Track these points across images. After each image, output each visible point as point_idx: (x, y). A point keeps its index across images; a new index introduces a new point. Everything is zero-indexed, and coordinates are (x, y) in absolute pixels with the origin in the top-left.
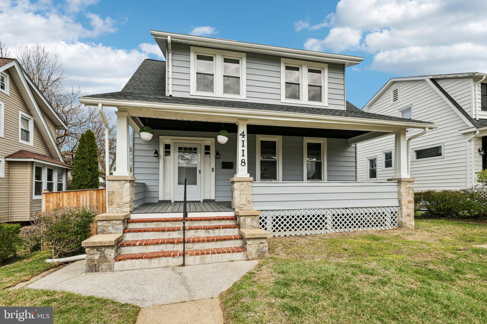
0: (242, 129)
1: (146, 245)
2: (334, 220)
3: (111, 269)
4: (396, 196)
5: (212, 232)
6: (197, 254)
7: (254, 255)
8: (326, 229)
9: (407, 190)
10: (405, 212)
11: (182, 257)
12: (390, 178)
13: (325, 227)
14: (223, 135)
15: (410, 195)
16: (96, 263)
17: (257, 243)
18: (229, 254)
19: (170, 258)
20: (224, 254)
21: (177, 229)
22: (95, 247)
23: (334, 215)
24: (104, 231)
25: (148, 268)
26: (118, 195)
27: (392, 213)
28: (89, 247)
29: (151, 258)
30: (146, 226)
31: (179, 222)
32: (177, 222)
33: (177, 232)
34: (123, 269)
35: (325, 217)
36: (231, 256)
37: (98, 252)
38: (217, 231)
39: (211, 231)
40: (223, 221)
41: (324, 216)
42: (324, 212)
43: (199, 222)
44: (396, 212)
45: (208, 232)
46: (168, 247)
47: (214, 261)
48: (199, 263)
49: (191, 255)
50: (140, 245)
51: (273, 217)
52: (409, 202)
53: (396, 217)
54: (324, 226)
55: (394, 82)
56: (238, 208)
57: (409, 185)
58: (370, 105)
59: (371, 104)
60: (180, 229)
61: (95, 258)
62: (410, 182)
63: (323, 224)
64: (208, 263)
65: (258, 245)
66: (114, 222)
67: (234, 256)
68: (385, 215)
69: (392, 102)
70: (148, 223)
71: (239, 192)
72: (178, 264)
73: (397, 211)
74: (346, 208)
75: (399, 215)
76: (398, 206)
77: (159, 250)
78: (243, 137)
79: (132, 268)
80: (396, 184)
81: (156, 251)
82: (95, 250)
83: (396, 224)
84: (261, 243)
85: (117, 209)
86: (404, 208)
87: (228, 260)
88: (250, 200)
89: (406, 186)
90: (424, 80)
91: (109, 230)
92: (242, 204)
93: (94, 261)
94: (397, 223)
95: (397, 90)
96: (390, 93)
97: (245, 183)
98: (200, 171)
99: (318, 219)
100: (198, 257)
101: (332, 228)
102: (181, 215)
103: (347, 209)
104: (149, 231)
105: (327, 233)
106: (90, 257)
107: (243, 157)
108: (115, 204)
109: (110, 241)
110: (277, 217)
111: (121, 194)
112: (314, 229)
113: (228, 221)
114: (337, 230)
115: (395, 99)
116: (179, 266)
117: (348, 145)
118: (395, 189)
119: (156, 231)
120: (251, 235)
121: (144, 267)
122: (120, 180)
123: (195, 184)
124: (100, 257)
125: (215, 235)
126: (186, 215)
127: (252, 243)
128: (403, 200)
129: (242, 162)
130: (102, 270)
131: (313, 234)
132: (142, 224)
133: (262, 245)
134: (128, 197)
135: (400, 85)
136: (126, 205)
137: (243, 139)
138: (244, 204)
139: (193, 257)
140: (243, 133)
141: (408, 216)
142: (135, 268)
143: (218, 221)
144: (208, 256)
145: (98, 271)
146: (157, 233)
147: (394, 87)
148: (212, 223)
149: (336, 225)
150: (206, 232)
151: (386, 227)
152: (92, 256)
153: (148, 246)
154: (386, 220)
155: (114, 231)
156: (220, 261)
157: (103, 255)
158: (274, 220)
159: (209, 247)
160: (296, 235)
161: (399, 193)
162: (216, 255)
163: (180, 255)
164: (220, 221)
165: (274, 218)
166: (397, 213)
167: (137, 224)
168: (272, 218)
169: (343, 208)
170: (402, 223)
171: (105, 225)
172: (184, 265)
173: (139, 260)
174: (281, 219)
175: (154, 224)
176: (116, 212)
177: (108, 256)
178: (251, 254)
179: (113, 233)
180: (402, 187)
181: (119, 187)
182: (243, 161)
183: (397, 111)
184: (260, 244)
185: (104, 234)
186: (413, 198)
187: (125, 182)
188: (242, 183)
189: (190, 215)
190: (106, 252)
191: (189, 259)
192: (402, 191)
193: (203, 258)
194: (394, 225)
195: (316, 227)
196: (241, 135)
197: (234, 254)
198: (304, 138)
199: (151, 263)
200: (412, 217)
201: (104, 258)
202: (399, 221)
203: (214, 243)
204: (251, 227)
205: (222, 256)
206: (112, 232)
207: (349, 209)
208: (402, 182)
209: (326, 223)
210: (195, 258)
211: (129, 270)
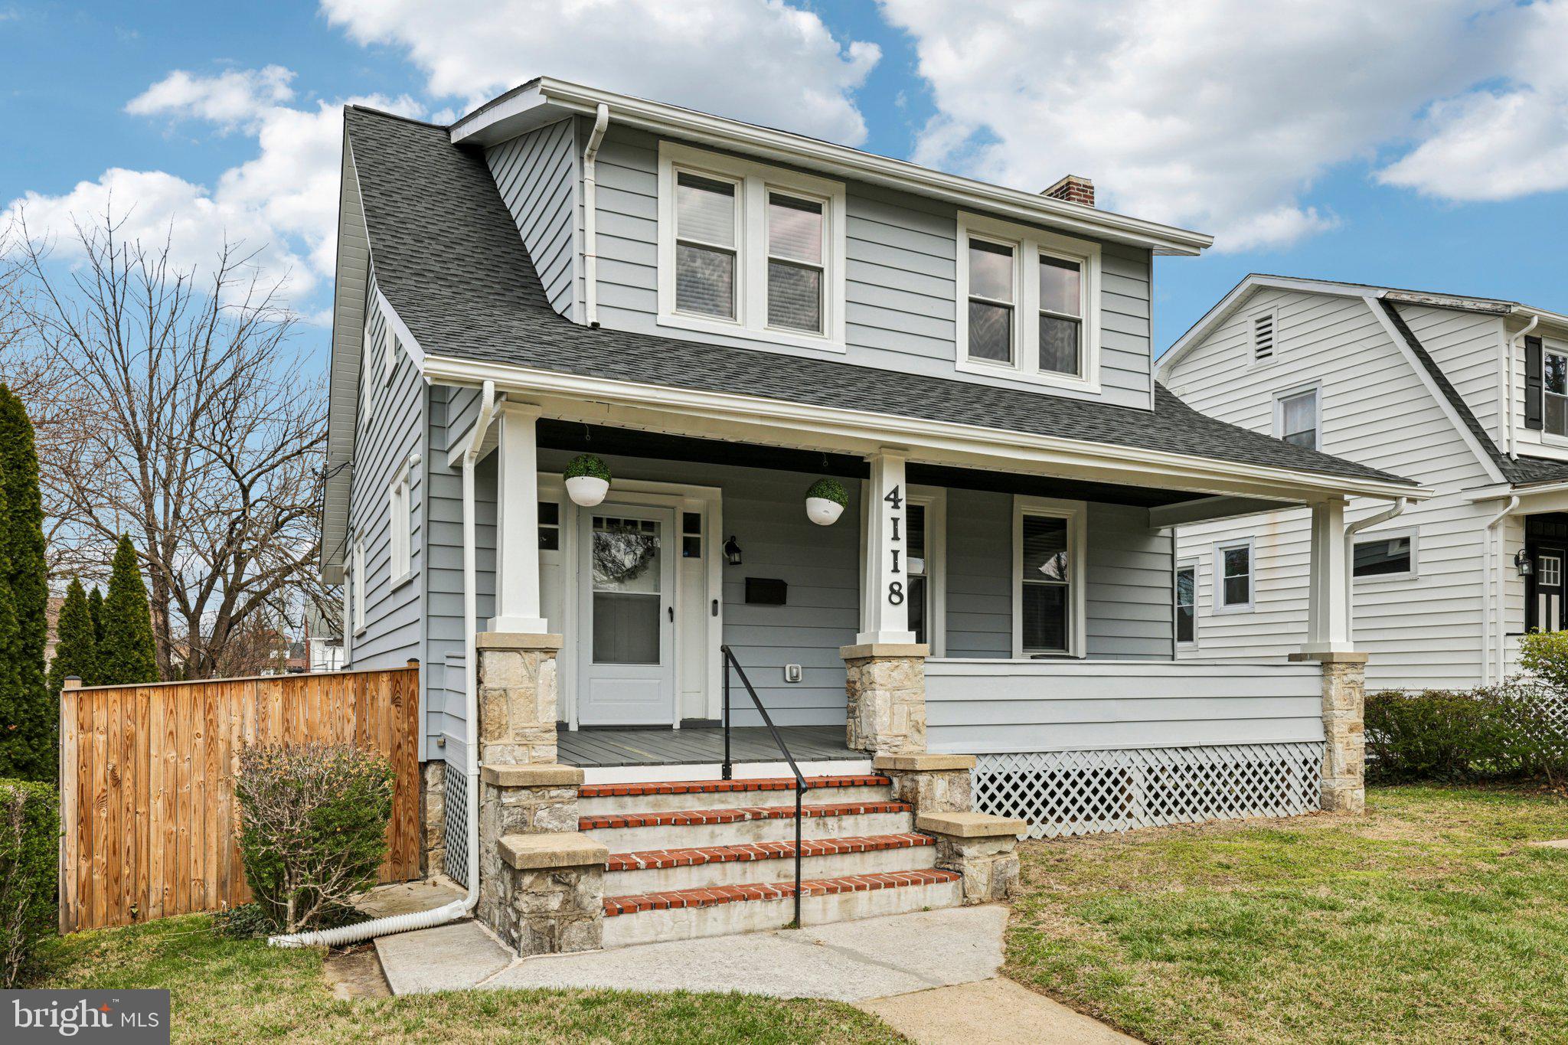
0: (891, 479)
1: (667, 865)
2: (1150, 788)
3: (594, 940)
4: (1315, 708)
5: (836, 826)
6: (832, 891)
7: (983, 889)
8: (1130, 815)
9: (1347, 691)
10: (1341, 760)
11: (790, 901)
12: (1297, 651)
13: (1126, 811)
14: (826, 497)
15: (1355, 707)
16: (553, 922)
17: (990, 853)
18: (916, 888)
19: (758, 902)
20: (903, 889)
21: (736, 817)
22: (548, 870)
23: (1150, 771)
24: (525, 823)
25: (697, 938)
26: (522, 700)
27: (1305, 762)
28: (531, 871)
29: (707, 903)
30: (622, 807)
31: (722, 794)
32: (717, 796)
33: (736, 826)
34: (629, 941)
35: (1126, 777)
36: (921, 896)
37: (558, 888)
38: (848, 821)
39: (831, 821)
40: (852, 790)
41: (1122, 773)
42: (1124, 764)
43: (781, 793)
44: (1316, 762)
45: (825, 824)
46: (728, 872)
47: (877, 911)
48: (837, 918)
49: (815, 892)
50: (651, 866)
51: (981, 776)
52: (1351, 730)
53: (1316, 777)
54: (1122, 807)
55: (1260, 290)
56: (885, 747)
57: (1352, 674)
58: (1171, 363)
59: (1178, 357)
60: (743, 816)
61: (550, 907)
62: (1354, 665)
63: (1122, 799)
64: (862, 918)
65: (991, 859)
66: (554, 792)
67: (928, 894)
68: (1289, 771)
69: (1251, 361)
70: (628, 800)
71: (888, 694)
72: (780, 923)
73: (1320, 759)
74: (1184, 749)
75: (1324, 771)
76: (1323, 742)
77: (704, 884)
78: (896, 507)
79: (653, 938)
80: (1317, 671)
81: (695, 885)
82: (549, 880)
83: (1316, 800)
84: (1000, 853)
85: (519, 751)
86: (1339, 747)
87: (914, 907)
88: (920, 722)
89: (1345, 678)
90: (1359, 300)
91: (540, 821)
92: (896, 732)
93: (548, 918)
94: (1318, 796)
95: (1270, 317)
96: (1245, 328)
97: (905, 665)
98: (671, 611)
99: (1109, 782)
100: (834, 899)
101: (1146, 814)
102: (712, 773)
103: (1188, 751)
104: (654, 823)
105: (1131, 828)
106: (537, 903)
107: (895, 574)
108: (511, 733)
109: (599, 851)
110: (993, 779)
111: (532, 699)
112: (1095, 817)
113: (865, 790)
114: (1159, 820)
115: (1264, 352)
116: (785, 927)
117: (1148, 530)
118: (1314, 687)
119: (676, 823)
120: (979, 826)
121: (685, 935)
122: (527, 650)
123: (655, 660)
124: (565, 902)
125: (845, 834)
126: (727, 773)
127: (977, 854)
128: (1336, 721)
129: (893, 591)
130: (569, 944)
131: (1092, 832)
132: (611, 801)
133: (1002, 860)
134: (553, 707)
135: (1281, 303)
136: (547, 735)
137: (896, 513)
138: (904, 733)
139: (819, 898)
140: (895, 491)
141: (1349, 772)
142: (663, 937)
143: (835, 790)
144: (861, 893)
145: (560, 949)
146: (678, 830)
147: (1260, 307)
148: (818, 798)
149: (1157, 803)
150: (818, 824)
151: (1290, 809)
152: (542, 900)
153: (671, 871)
154: (1288, 787)
155: (555, 824)
156: (894, 912)
157: (571, 898)
158: (984, 789)
159: (842, 870)
160: (1045, 836)
161: (1325, 698)
162: (883, 891)
163: (784, 894)
164: (841, 790)
165: (985, 780)
166: (1319, 764)
167: (596, 801)
168: (979, 779)
169: (1176, 749)
170: (1331, 794)
171: (525, 803)
172: (796, 923)
173: (673, 910)
174: (1004, 783)
175: (648, 804)
176: (514, 762)
177: (586, 901)
178: (974, 888)
179: (553, 831)
180: (1334, 682)
181: (525, 672)
182: (896, 588)
183: (1269, 397)
184: (998, 857)
185: (522, 832)
186: (1362, 714)
187: (543, 656)
188: (895, 663)
189: (742, 772)
190: (581, 888)
191: (811, 905)
192: (1333, 693)
193: (847, 901)
194: (1310, 801)
195: (1102, 809)
196: (887, 499)
197: (929, 886)
198: (1016, 496)
199: (706, 920)
200: (1358, 775)
201: (574, 908)
202: (1325, 789)
203: (856, 858)
204: (947, 807)
205: (899, 895)
206: (550, 826)
207: (1192, 750)
208: (1334, 666)
209: (1129, 798)
210: (825, 903)
211: (645, 943)
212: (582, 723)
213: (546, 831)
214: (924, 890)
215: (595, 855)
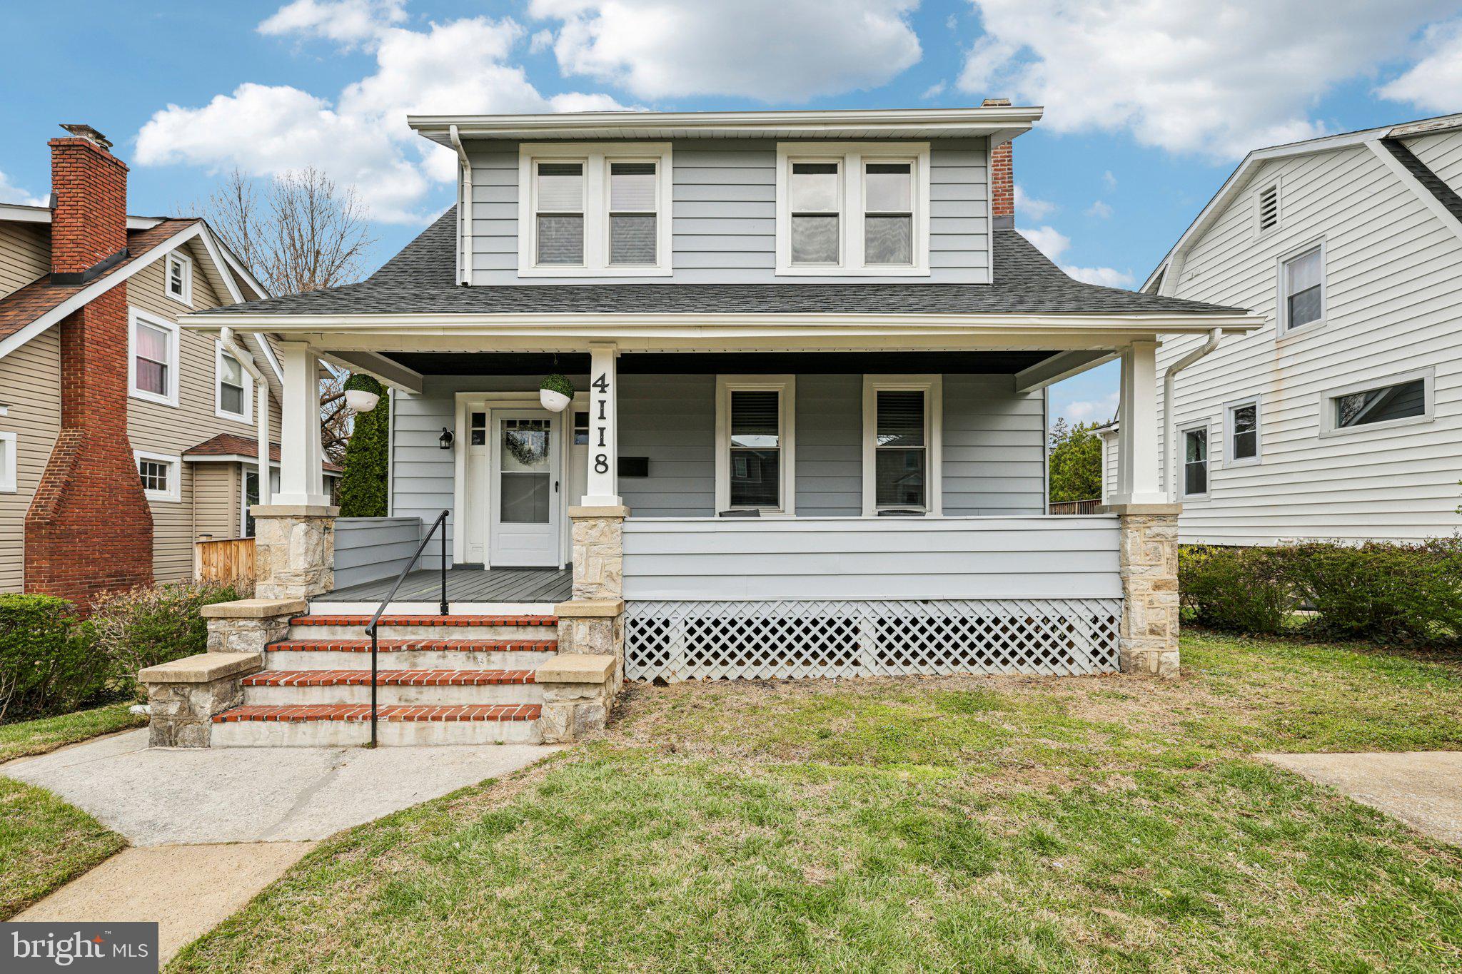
0: (603, 368)
1: (302, 684)
2: (882, 639)
3: (203, 741)
4: (1111, 563)
5: (485, 659)
6: (409, 719)
7: (562, 730)
8: (856, 663)
9: (1151, 545)
10: (1139, 620)
11: (368, 724)
13: (852, 659)
14: (551, 389)
15: (1163, 561)
16: (171, 723)
17: (572, 697)
18: (492, 723)
19: (342, 722)
20: (478, 723)
21: (394, 648)
22: (170, 684)
23: (882, 622)
24: (220, 644)
25: (288, 746)
26: (279, 553)
27: (1095, 620)
28: (156, 684)
29: (296, 720)
30: (333, 634)
31: (414, 628)
32: (410, 628)
33: (395, 654)
34: (231, 743)
35: (852, 627)
36: (497, 731)
37: (177, 698)
38: (496, 656)
39: (480, 655)
40: (530, 629)
41: (848, 623)
42: (848, 612)
43: (465, 629)
44: (1111, 620)
45: (475, 658)
46: (356, 693)
47: (452, 740)
48: (413, 743)
49: (393, 719)
50: (289, 684)
51: (688, 620)
52: (1157, 587)
53: (1111, 636)
54: (847, 655)
55: (1265, 163)
56: (579, 593)
57: (1157, 527)
58: (1186, 249)
59: (1191, 243)
60: (400, 647)
61: (169, 712)
62: (1160, 517)
63: (847, 647)
64: (437, 745)
65: (573, 703)
66: (242, 623)
67: (505, 730)
68: (1070, 628)
69: (1257, 233)
70: (339, 629)
71: (584, 549)
72: (361, 741)
73: (1116, 616)
74: (925, 602)
75: (1122, 630)
76: (1121, 599)
77: (334, 701)
78: (603, 391)
79: (251, 743)
80: (1114, 524)
81: (326, 702)
82: (171, 692)
83: (1113, 660)
84: (582, 697)
85: (277, 589)
86: (1137, 606)
87: (490, 740)
88: (614, 572)
89: (1148, 531)
90: (1362, 146)
91: (231, 643)
92: (590, 581)
93: (167, 720)
94: (1115, 656)
95: (1274, 188)
96: (1252, 203)
97: (602, 524)
98: (557, 484)
99: (831, 631)
100: (412, 726)
101: (877, 663)
102: (433, 609)
103: (930, 605)
104: (325, 649)
105: (857, 676)
106: (159, 708)
107: (602, 448)
108: (273, 576)
109: (199, 672)
110: (700, 623)
111: (285, 552)
112: (815, 662)
113: (542, 629)
114: (892, 670)
115: (1269, 221)
116: (363, 746)
117: (1015, 394)
118: (1108, 540)
119: (343, 650)
120: (551, 673)
121: (278, 743)
122: (282, 517)
123: (545, 519)
124: (181, 709)
125: (493, 667)
126: (445, 610)
127: (555, 698)
128: (1132, 578)
129: (599, 462)
130: (183, 741)
131: (811, 676)
132: (325, 629)
133: (584, 705)
134: (302, 558)
135: (1284, 171)
136: (297, 579)
137: (603, 397)
138: (598, 581)
139: (397, 724)
140: (603, 378)
141: (1152, 632)
142: (258, 743)
143: (515, 628)
144: (437, 723)
145: (176, 744)
146: (345, 655)
147: (1264, 181)
148: (499, 634)
149: (890, 655)
150: (469, 658)
151: (1073, 668)
152: (164, 706)
153: (307, 689)
154: (1070, 645)
155: (243, 645)
156: (468, 742)
157: (186, 706)
158: (691, 631)
159: (459, 699)
161: (1121, 551)
162: (458, 723)
163: (365, 718)
164: (521, 629)
165: (692, 624)
166: (1116, 623)
167: (314, 629)
168: (686, 623)
169: (915, 602)
170: (1128, 654)
171: (221, 630)
172: (374, 744)
173: (269, 723)
174: (713, 628)
175: (353, 632)
176: (273, 597)
177: (198, 709)
178: (551, 728)
179: (240, 651)
180: (1130, 535)
181: (281, 533)
182: (601, 459)
183: (1273, 262)
184: (581, 701)
185: (220, 651)
186: (1175, 571)
187: (294, 521)
188: (592, 522)
189: (456, 610)
190: (193, 699)
191: (387, 730)
192: (1129, 547)
193: (423, 729)
194: (1103, 661)
195: (823, 655)
196: (595, 385)
197: (506, 723)
198: (865, 376)
199: (297, 733)
200: (1168, 636)
201: (188, 712)
202: (1123, 649)
203: (473, 690)
204: (587, 649)
205: (474, 728)
206: (238, 647)
207: (936, 603)
208: (1129, 519)
209: (856, 647)
210: (402, 729)
211: (244, 747)
212: (493, 564)
213: (235, 651)
214: (501, 726)
215: (195, 675)
